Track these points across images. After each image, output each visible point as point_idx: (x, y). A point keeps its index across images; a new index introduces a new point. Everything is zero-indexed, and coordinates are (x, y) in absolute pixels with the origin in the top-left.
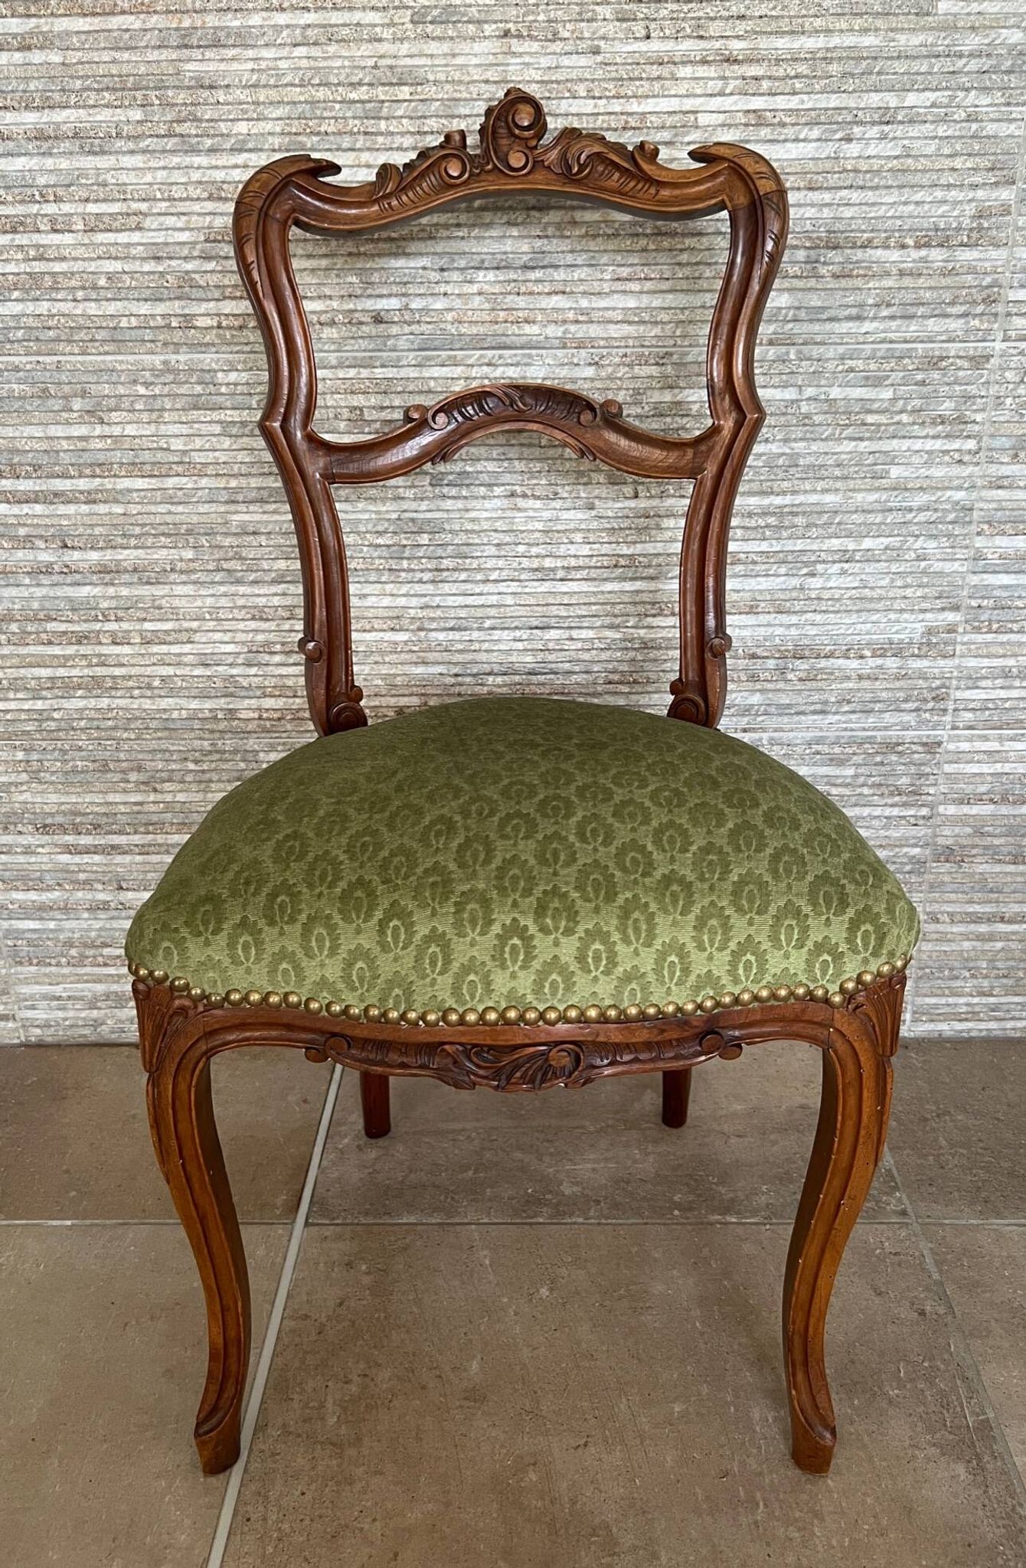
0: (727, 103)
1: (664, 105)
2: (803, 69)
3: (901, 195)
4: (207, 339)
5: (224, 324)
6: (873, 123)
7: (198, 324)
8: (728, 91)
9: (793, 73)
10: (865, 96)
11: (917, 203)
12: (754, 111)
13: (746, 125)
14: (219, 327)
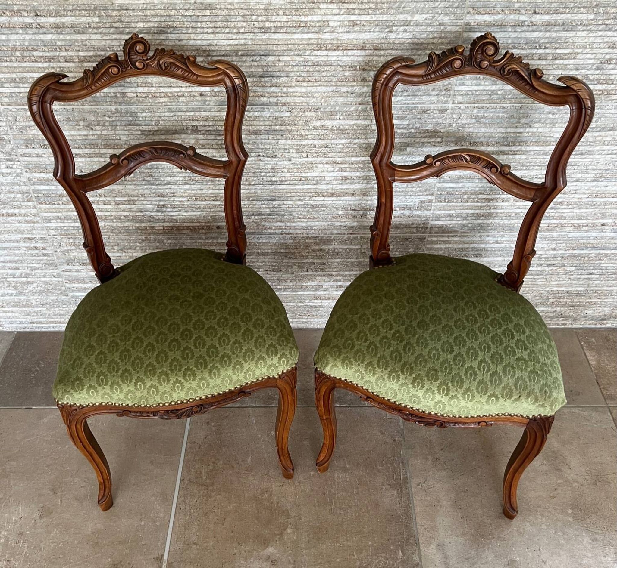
0: (342, 18)
1: (315, 18)
2: (372, 5)
3: (412, 52)
4: (132, 101)
5: (139, 95)
6: (401, 26)
7: (129, 96)
8: (341, 13)
9: (368, 7)
10: (398, 16)
11: (419, 55)
12: (353, 21)
13: (350, 26)
14: (137, 96)
